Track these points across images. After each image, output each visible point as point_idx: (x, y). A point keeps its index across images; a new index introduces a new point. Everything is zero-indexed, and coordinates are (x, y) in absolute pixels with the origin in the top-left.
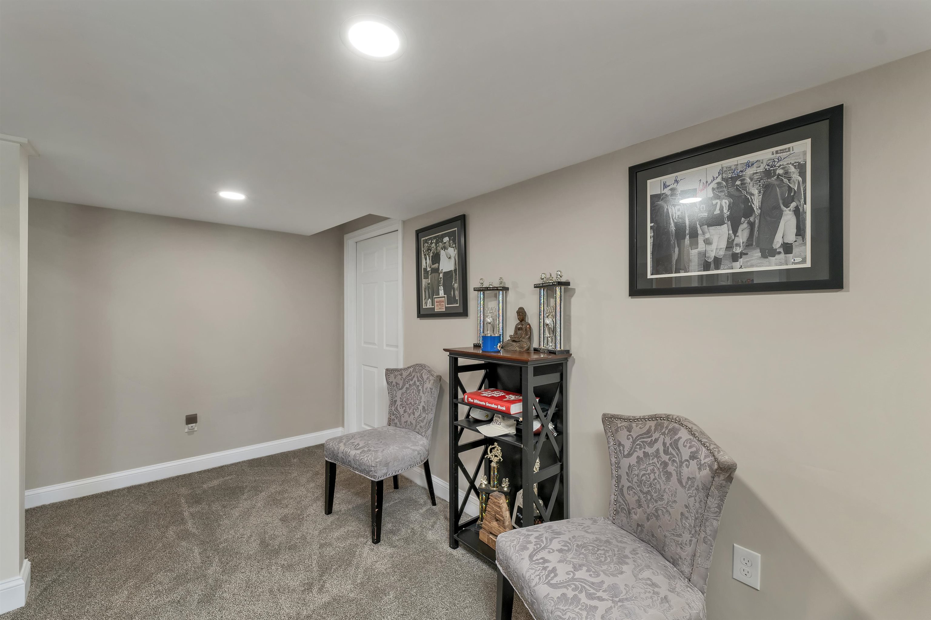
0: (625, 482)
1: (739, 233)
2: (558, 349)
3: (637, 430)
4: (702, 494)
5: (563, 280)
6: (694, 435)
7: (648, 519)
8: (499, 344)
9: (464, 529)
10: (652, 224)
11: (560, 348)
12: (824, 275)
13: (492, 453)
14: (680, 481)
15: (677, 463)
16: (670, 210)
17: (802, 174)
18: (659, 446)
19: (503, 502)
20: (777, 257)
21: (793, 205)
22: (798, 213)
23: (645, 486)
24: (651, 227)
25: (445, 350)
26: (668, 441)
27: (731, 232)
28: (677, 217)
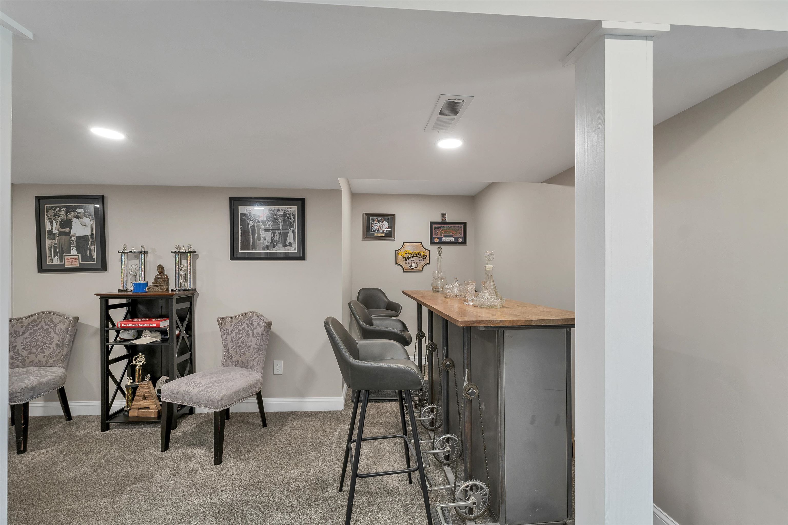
0: (229, 346)
1: (275, 236)
2: (189, 288)
3: (235, 321)
4: (261, 337)
5: (191, 250)
6: (258, 317)
7: (240, 357)
8: (147, 288)
9: (113, 417)
10: (241, 227)
11: (191, 288)
12: (300, 255)
13: (136, 361)
14: (253, 336)
15: (252, 329)
16: (249, 222)
17: (294, 218)
18: (245, 325)
19: (151, 385)
20: (287, 247)
21: (292, 229)
22: (293, 232)
23: (239, 344)
24: (240, 228)
25: (96, 294)
26: (249, 322)
27: (273, 236)
28: (252, 226)
